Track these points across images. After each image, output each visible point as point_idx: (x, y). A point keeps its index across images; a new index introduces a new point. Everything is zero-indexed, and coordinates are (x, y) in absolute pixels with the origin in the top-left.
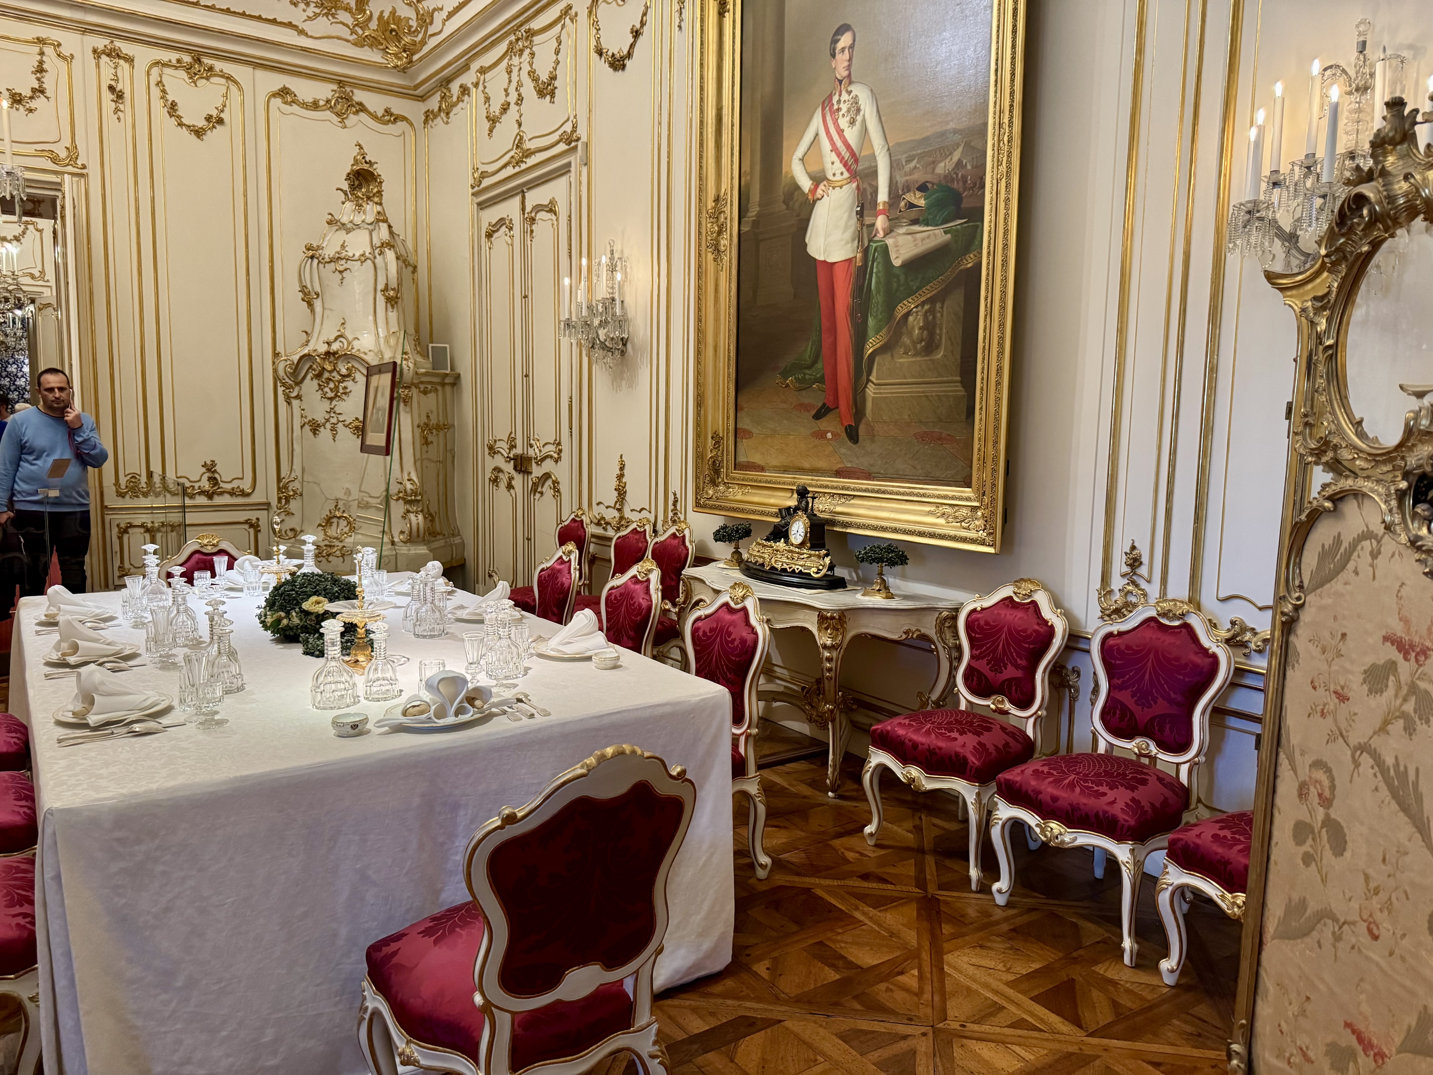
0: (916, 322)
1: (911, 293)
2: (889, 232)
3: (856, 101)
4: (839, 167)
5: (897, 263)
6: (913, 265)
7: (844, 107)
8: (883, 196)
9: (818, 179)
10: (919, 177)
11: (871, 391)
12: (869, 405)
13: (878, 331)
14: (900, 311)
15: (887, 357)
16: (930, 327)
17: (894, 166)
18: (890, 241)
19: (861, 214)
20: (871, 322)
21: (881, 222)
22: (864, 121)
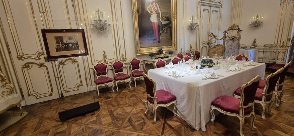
0: (165, 30)
1: (164, 27)
2: (162, 21)
3: (156, 5)
4: (155, 12)
5: (163, 24)
6: (164, 25)
7: (155, 5)
8: (161, 17)
9: (152, 12)
10: (165, 16)
11: (161, 37)
12: (161, 39)
13: (161, 31)
14: (164, 29)
15: (162, 34)
16: (167, 31)
17: (162, 14)
18: (162, 22)
19: (158, 18)
20: (160, 30)
21: (161, 19)
22: (158, 8)
